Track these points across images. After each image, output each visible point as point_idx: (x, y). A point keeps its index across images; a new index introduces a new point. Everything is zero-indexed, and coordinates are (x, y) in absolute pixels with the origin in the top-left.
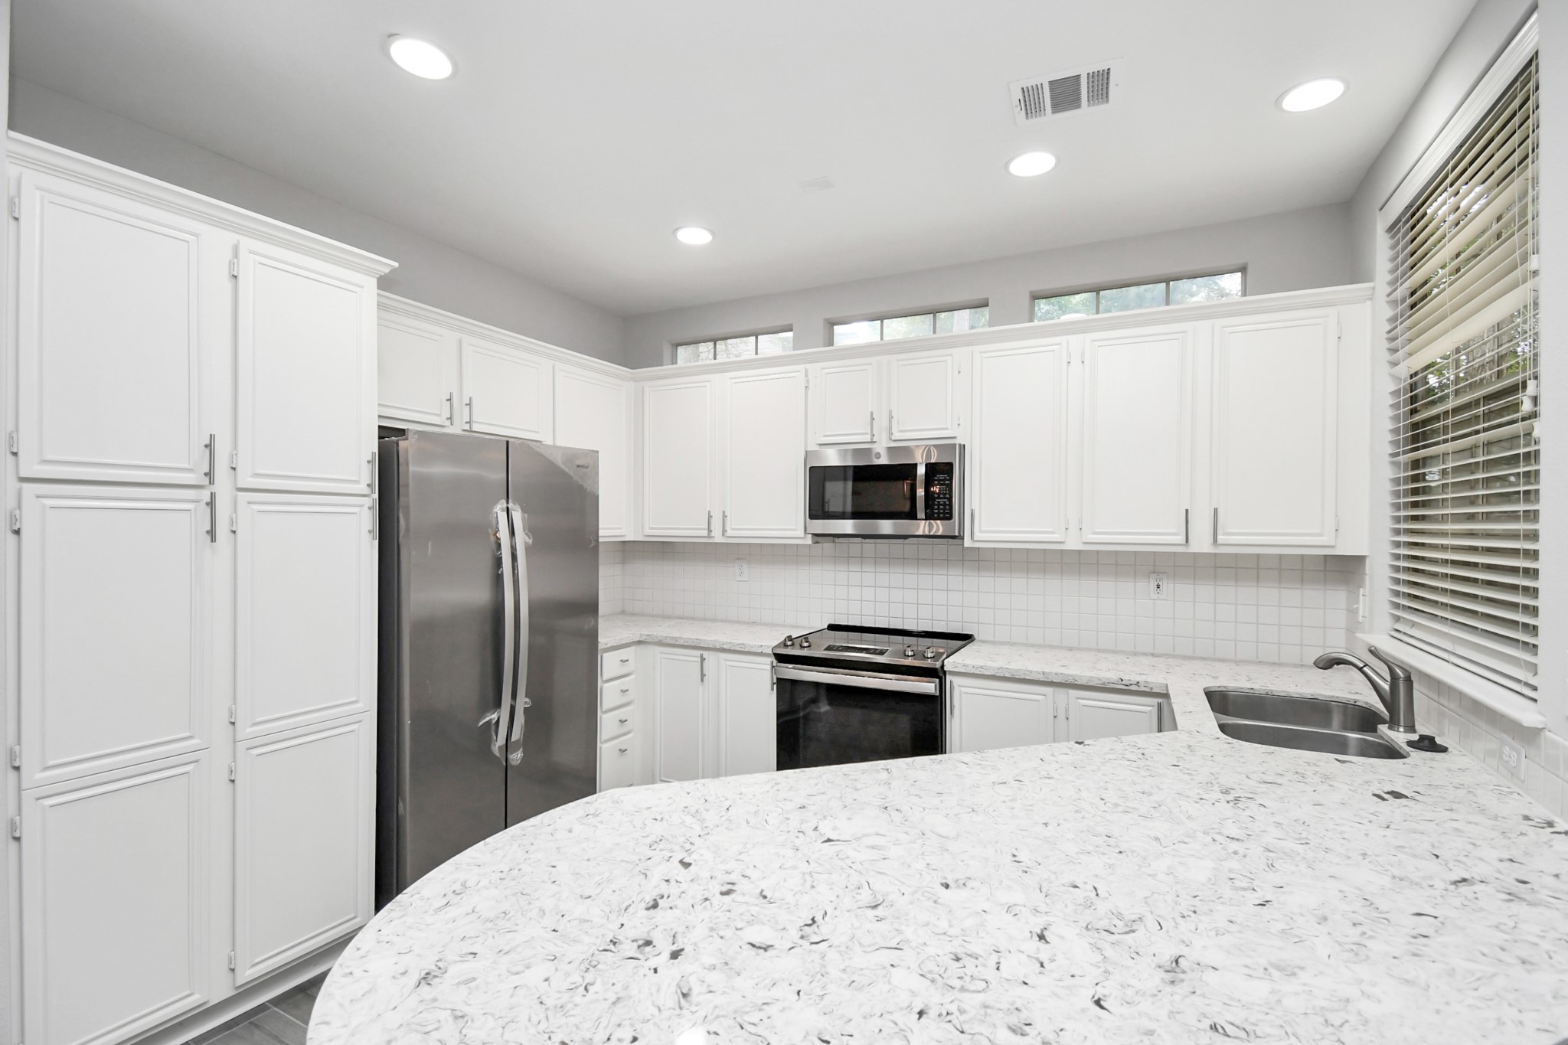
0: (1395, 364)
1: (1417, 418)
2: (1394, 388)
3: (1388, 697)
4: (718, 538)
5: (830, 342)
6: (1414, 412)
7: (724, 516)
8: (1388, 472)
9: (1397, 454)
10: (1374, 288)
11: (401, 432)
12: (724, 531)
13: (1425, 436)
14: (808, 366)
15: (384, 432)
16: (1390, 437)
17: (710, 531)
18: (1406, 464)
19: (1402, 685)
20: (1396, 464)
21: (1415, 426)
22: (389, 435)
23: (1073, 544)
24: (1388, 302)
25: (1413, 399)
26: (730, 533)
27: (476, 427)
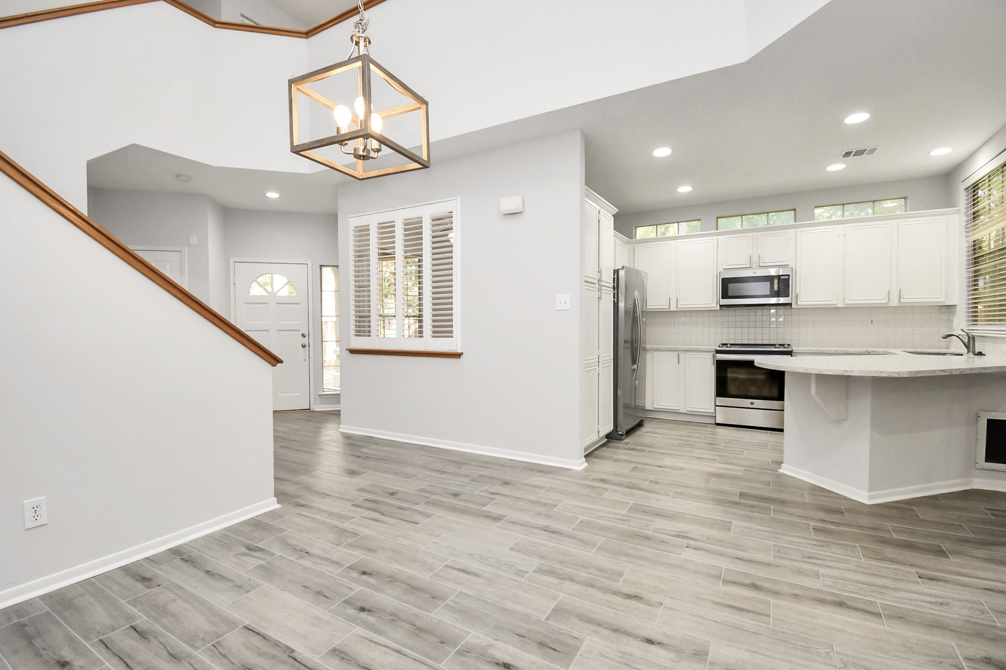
0: (967, 237)
1: (976, 256)
2: (967, 245)
3: (967, 344)
6: (975, 254)
8: (965, 275)
9: (969, 268)
10: (959, 210)
13: (978, 262)
16: (966, 263)
18: (972, 272)
19: (971, 340)
20: (969, 272)
21: (975, 258)
23: (840, 305)
24: (965, 215)
25: (974, 250)
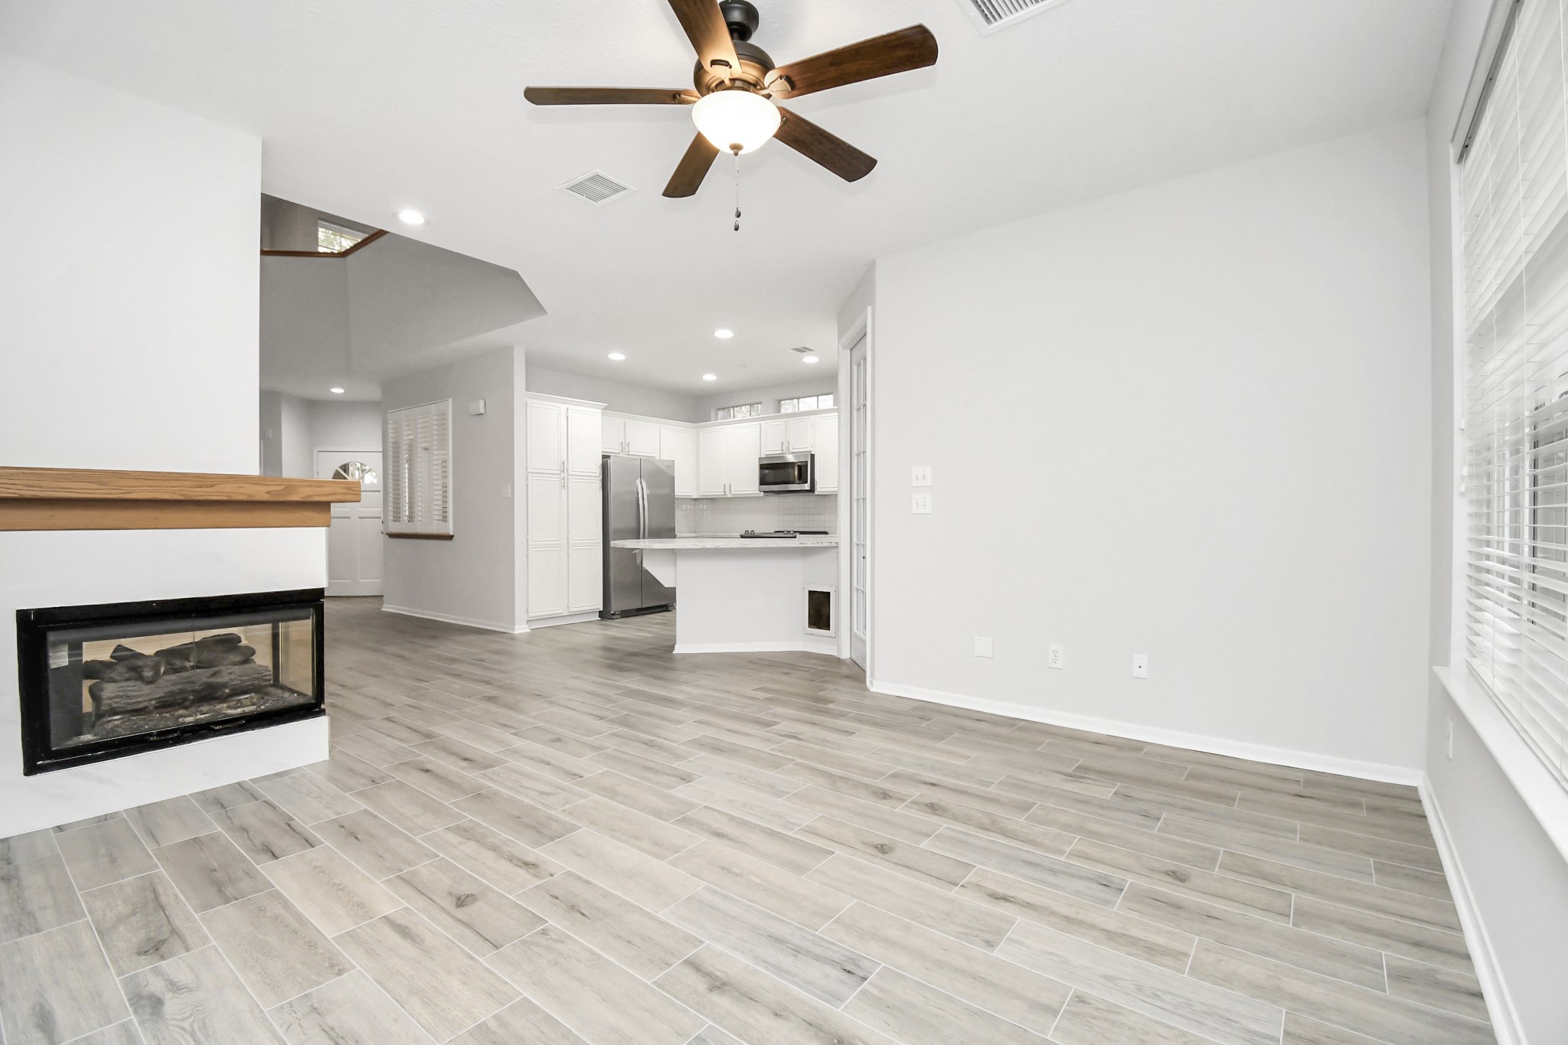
4: (729, 496)
5: (779, 411)
7: (730, 486)
11: (609, 457)
12: (730, 492)
14: (761, 422)
15: (604, 457)
17: (725, 492)
22: (605, 457)
26: (733, 493)
27: (631, 453)
